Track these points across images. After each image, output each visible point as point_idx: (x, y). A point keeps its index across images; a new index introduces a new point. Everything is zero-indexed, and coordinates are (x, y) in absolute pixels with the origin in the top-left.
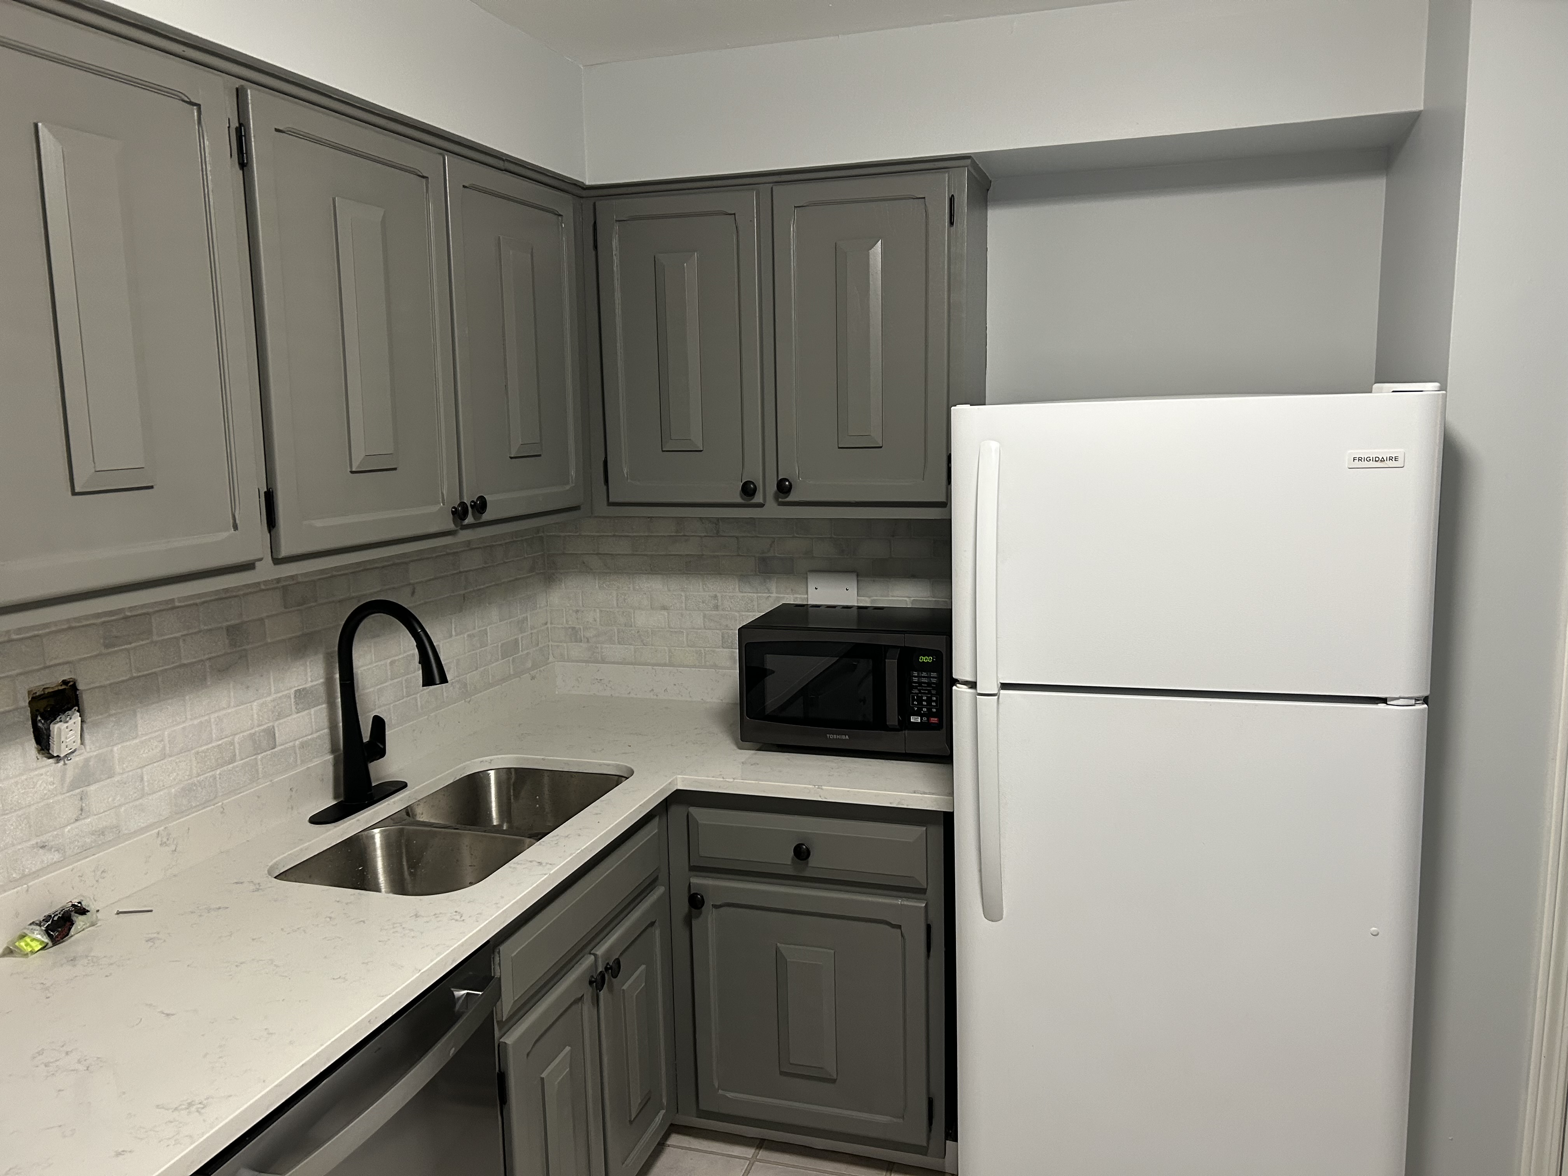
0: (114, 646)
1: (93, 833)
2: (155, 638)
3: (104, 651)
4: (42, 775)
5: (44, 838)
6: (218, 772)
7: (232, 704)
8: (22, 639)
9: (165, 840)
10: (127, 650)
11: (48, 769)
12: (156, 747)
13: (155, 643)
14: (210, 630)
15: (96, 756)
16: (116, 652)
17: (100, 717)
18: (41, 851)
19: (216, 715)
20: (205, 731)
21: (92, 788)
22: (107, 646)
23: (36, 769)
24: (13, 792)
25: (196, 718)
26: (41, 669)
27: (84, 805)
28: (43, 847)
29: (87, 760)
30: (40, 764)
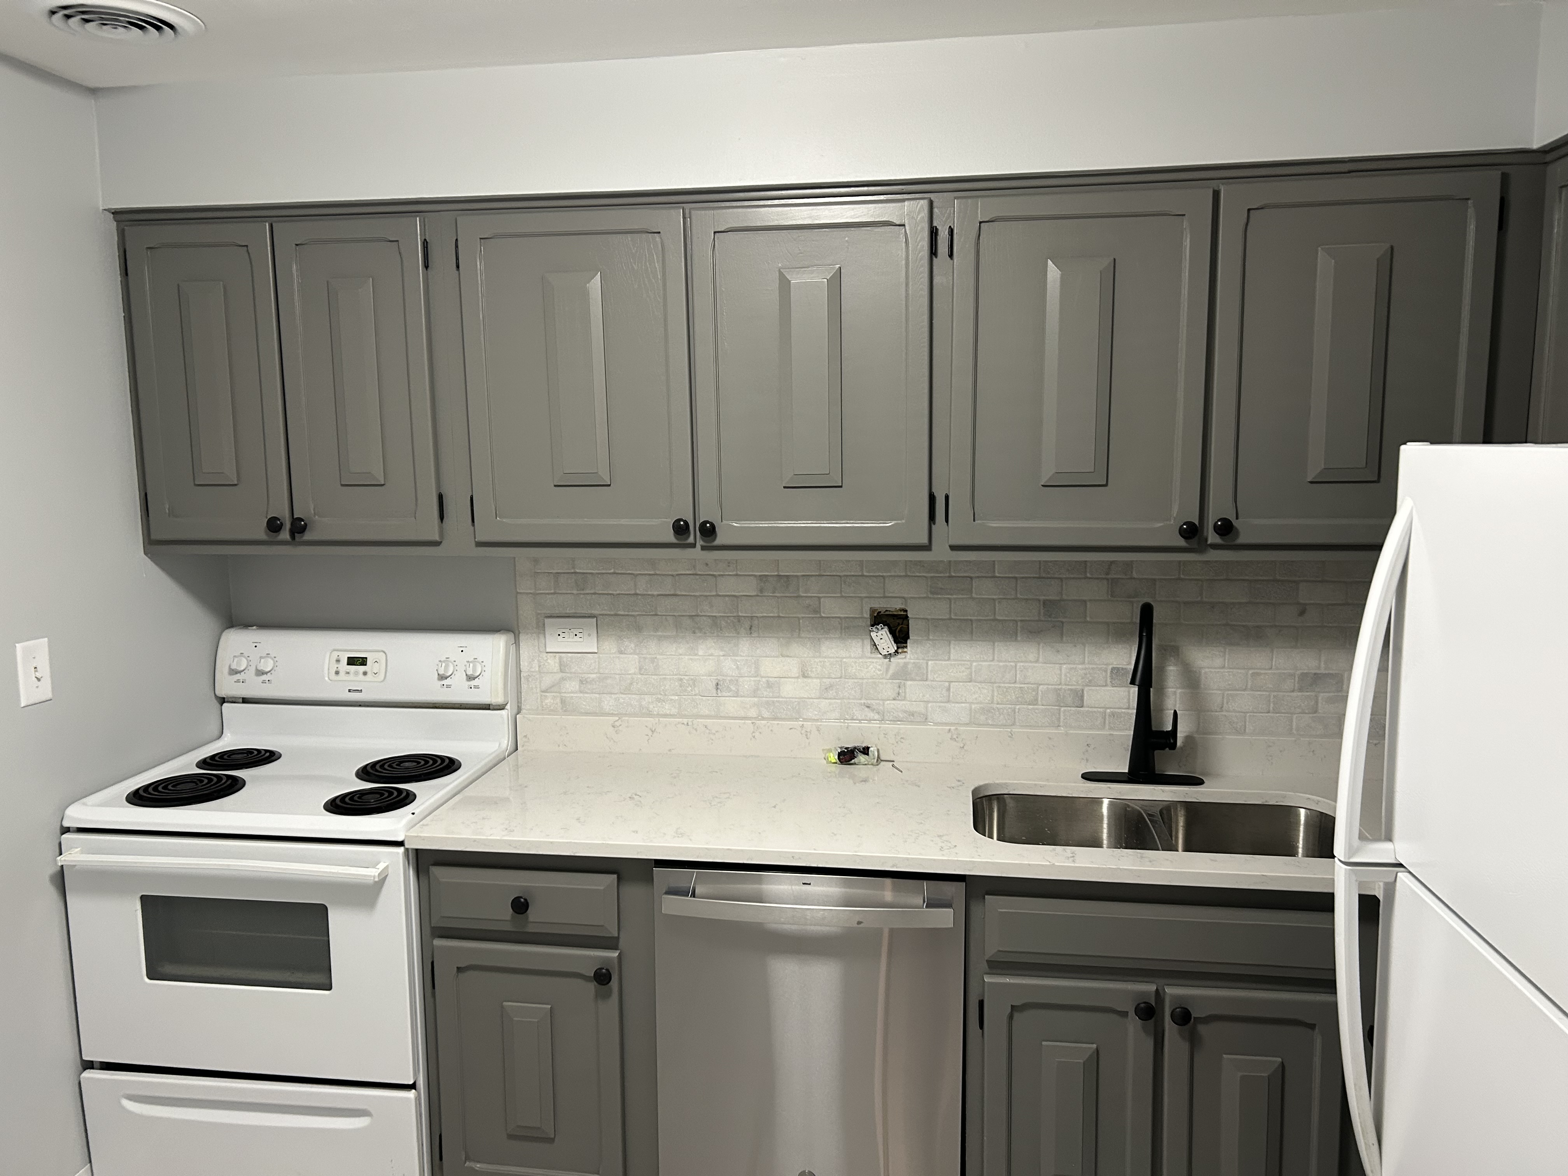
0: (937, 594)
1: (905, 712)
2: (974, 595)
3: (930, 596)
4: (873, 663)
5: (869, 702)
6: (1018, 707)
7: (1041, 660)
8: (871, 576)
9: (955, 737)
10: (949, 599)
11: (878, 660)
12: (963, 672)
13: (974, 599)
14: (1027, 600)
15: (914, 663)
16: (938, 599)
17: (920, 638)
18: (866, 709)
19: (1022, 664)
20: (1009, 673)
21: (909, 683)
22: (932, 593)
23: (870, 658)
24: (852, 667)
25: (1001, 661)
26: (881, 597)
27: (900, 691)
28: (868, 707)
29: (906, 664)
30: (873, 655)
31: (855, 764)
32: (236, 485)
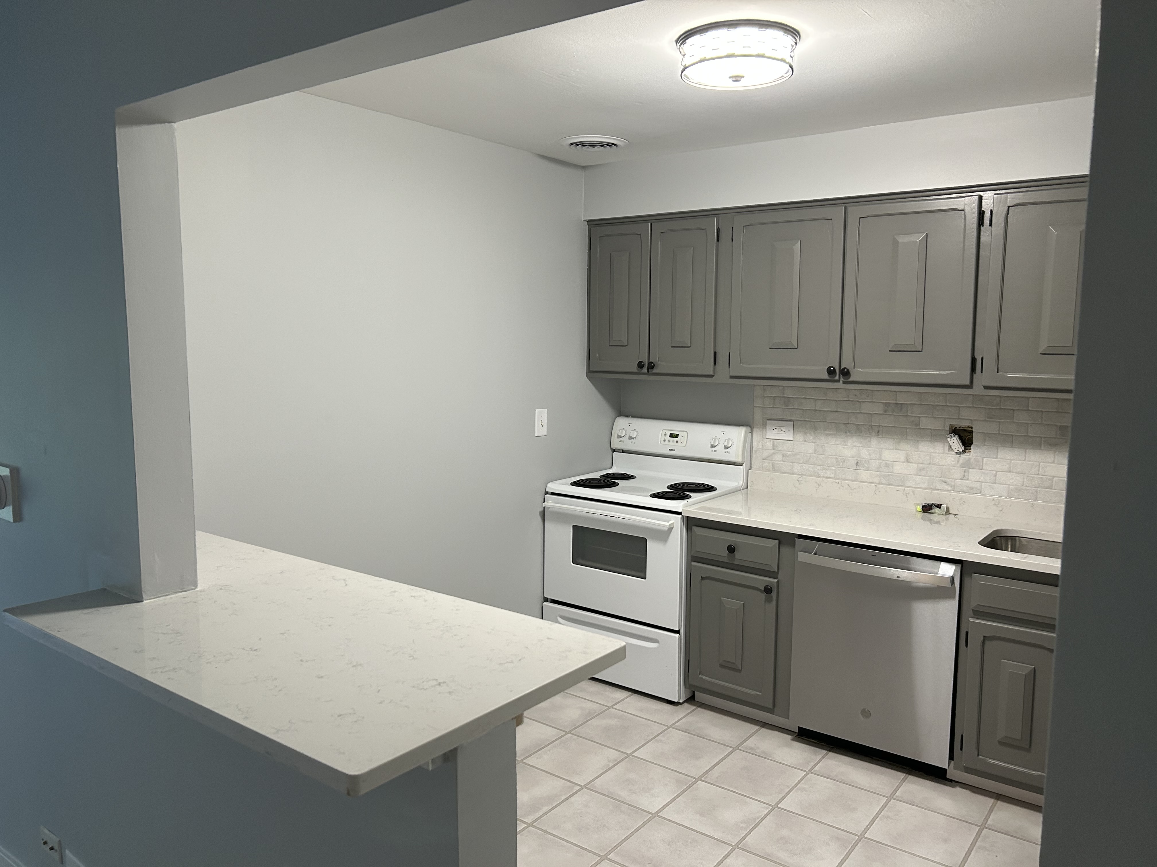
0: (992, 418)
1: (968, 487)
2: (1015, 420)
3: (987, 419)
4: (950, 457)
5: (946, 479)
6: (1039, 489)
7: (1056, 462)
8: (951, 406)
9: (997, 504)
10: (999, 422)
11: (953, 456)
12: (1005, 466)
13: (1015, 423)
14: (1048, 425)
15: (975, 458)
16: (991, 421)
17: (980, 444)
18: (944, 484)
19: (1043, 464)
20: (1035, 468)
21: (971, 470)
22: (988, 418)
23: (949, 454)
24: (937, 458)
25: (1030, 461)
26: (957, 419)
27: (965, 475)
28: (945, 482)
29: (970, 459)
30: (950, 452)
31: (932, 513)
32: (626, 346)
